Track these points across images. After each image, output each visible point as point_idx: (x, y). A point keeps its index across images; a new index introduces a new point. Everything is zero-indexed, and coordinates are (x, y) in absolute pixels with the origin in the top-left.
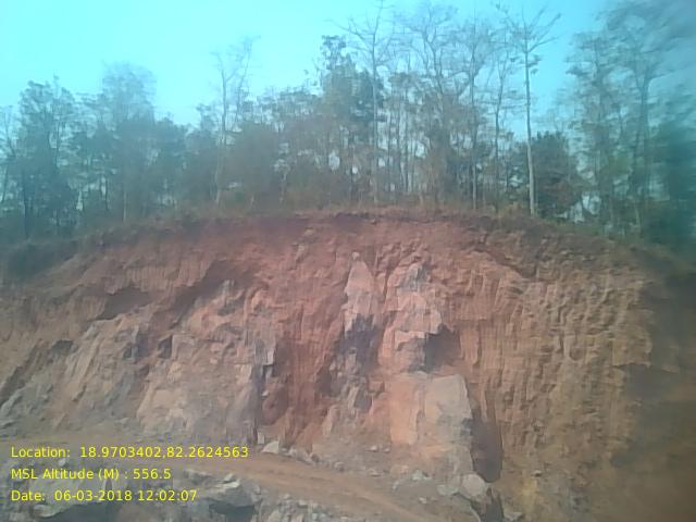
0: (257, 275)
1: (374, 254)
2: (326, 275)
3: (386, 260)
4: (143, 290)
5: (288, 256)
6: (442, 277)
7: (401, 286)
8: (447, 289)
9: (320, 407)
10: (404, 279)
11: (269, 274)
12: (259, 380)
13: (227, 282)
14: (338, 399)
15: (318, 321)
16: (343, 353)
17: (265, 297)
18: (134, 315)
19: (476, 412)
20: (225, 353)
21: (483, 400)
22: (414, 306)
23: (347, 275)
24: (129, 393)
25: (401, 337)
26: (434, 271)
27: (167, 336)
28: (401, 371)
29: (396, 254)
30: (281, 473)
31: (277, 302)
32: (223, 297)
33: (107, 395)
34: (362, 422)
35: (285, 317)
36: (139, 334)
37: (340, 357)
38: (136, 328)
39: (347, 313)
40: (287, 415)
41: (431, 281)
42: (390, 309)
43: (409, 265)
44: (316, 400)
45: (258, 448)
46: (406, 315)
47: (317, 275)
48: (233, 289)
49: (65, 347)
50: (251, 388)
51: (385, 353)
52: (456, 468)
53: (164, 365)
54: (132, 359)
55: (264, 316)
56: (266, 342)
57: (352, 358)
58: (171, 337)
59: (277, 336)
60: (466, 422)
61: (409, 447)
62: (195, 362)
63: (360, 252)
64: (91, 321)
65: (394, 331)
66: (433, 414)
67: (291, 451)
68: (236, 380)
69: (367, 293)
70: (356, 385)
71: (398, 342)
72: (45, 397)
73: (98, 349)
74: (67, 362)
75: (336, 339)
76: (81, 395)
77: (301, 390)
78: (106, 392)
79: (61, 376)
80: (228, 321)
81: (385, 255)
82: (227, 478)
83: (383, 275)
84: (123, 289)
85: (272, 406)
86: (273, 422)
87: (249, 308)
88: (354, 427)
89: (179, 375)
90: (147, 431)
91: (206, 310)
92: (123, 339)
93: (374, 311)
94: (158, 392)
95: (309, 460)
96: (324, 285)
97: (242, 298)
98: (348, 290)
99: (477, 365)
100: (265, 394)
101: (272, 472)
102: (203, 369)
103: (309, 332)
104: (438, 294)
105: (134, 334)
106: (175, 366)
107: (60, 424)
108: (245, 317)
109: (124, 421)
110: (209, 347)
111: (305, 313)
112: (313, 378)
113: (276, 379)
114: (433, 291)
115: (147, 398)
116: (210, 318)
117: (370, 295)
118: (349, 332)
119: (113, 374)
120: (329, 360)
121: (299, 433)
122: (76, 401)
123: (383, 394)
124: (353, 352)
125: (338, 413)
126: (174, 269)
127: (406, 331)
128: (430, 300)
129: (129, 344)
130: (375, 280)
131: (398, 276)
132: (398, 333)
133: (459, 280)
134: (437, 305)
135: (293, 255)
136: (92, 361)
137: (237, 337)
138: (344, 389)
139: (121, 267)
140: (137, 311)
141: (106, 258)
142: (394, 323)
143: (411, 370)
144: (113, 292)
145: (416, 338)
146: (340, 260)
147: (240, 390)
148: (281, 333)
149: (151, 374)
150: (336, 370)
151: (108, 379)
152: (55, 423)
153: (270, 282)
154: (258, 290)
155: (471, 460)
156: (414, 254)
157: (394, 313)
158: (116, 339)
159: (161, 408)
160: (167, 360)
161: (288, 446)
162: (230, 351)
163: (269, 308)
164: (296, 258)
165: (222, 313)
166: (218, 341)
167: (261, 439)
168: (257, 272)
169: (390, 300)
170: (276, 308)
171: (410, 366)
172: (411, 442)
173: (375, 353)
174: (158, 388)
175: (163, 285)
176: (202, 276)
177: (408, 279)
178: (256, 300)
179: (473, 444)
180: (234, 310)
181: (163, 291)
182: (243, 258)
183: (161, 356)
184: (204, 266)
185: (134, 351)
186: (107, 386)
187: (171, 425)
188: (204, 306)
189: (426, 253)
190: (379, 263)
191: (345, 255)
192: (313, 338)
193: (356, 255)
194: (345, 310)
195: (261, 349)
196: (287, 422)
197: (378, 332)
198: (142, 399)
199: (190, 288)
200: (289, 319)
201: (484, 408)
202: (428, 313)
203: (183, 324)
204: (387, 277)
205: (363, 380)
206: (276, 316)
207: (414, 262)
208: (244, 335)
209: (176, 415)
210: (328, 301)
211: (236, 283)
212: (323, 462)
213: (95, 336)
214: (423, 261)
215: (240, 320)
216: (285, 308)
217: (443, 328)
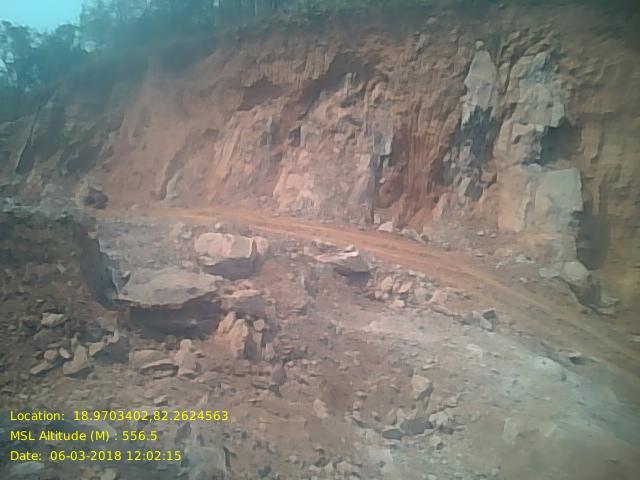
0: (377, 67)
1: (499, 43)
2: (446, 66)
3: (511, 49)
4: (274, 84)
5: (408, 47)
6: (571, 66)
7: (525, 76)
8: (574, 80)
9: (432, 195)
10: (529, 69)
11: (390, 66)
12: (376, 168)
13: (349, 75)
14: (450, 188)
15: (435, 113)
16: (458, 145)
17: (385, 90)
18: (268, 106)
19: (587, 206)
20: (347, 143)
21: (596, 194)
22: (537, 98)
23: (469, 64)
24: (267, 175)
25: (519, 130)
26: (563, 61)
27: (297, 127)
28: (516, 164)
29: (522, 43)
30: (394, 248)
31: (396, 95)
32: (345, 90)
33: (249, 176)
34: (472, 209)
35: (403, 110)
36: (272, 124)
37: (454, 149)
38: (271, 119)
39: (465, 105)
40: (401, 201)
41: (557, 72)
42: (510, 101)
43: (535, 55)
44: (429, 189)
45: (375, 226)
46: (527, 107)
47: (437, 66)
48: (355, 82)
49: (212, 134)
50: (369, 176)
51: (500, 145)
52: (560, 254)
53: (294, 153)
54: (268, 146)
55: (383, 109)
56: (384, 133)
57: (466, 150)
58: (300, 128)
59: (394, 128)
60: (576, 214)
61: (515, 233)
62: (320, 151)
63: (484, 41)
64: (232, 111)
65: (512, 124)
66: (543, 204)
67: (404, 231)
68: (356, 167)
69: (488, 84)
70: (469, 176)
71: (515, 135)
72: (200, 176)
73: (239, 138)
74: (216, 148)
75: (451, 132)
76: (228, 176)
77: (415, 179)
78: (248, 173)
79: (212, 159)
80: (350, 113)
81: (510, 43)
82: (348, 249)
83: (506, 65)
84: (258, 82)
85: (388, 192)
86: (388, 206)
87: (369, 101)
88: (463, 213)
89: (306, 162)
90: (282, 208)
91: (330, 102)
92: (260, 128)
93: (494, 103)
94: (291, 175)
95: (420, 239)
96: (443, 76)
97: (364, 90)
98: (467, 82)
99: (595, 160)
100: (382, 181)
101: (385, 246)
102: (327, 158)
103: (426, 124)
104: (564, 85)
105: (269, 124)
106: (304, 154)
107: (213, 200)
108: (365, 109)
109: (263, 198)
110: (332, 137)
111: (423, 106)
112: (427, 168)
113: (392, 168)
114: (559, 82)
115: (282, 180)
116: (334, 110)
117: (490, 87)
118: (466, 125)
119: (252, 159)
120: (444, 151)
121: (411, 216)
122: (224, 180)
123: (495, 185)
124: (468, 144)
125: (449, 201)
126: (301, 63)
127: (525, 124)
128: (555, 92)
129: (265, 133)
130: (498, 71)
131: (523, 66)
132: (516, 126)
133: (589, 70)
134: (562, 97)
135: (414, 45)
136: (235, 148)
137: (357, 128)
138: (456, 180)
139: (255, 62)
140: (270, 103)
141: (242, 53)
142: (514, 115)
143: (525, 163)
144: (249, 85)
145: (535, 132)
146: (462, 50)
147: (360, 176)
148: (399, 125)
149: (283, 160)
150: (450, 162)
151: (249, 163)
152: (210, 198)
153: (390, 74)
154: (379, 81)
155: (575, 248)
156: (542, 42)
157: (514, 106)
158: (254, 128)
159: (293, 189)
160: (297, 149)
161: (401, 227)
162: (352, 141)
163: (389, 100)
164: (417, 48)
165: (344, 105)
166: (341, 132)
167: (377, 220)
168: (378, 63)
169: (511, 92)
170: (394, 101)
171: (526, 158)
172: (517, 230)
173: (490, 146)
174: (290, 172)
175: (292, 79)
176: (326, 69)
177: (533, 69)
178: (376, 92)
179: (579, 234)
180: (355, 103)
181: (292, 84)
182: (364, 50)
183: (292, 144)
184: (328, 59)
185: (269, 139)
186: (249, 169)
187: (301, 203)
188: (328, 98)
189: (556, 41)
190: (503, 53)
191: (468, 44)
192: (430, 131)
193: (479, 44)
194: (463, 102)
195: (379, 140)
196: (401, 207)
197: (497, 125)
198: (277, 181)
199: (316, 80)
200: (406, 112)
201: (596, 201)
202: (550, 105)
203: (310, 115)
204: (511, 67)
205: (476, 171)
206: (395, 108)
207: (541, 51)
208: (364, 126)
209: (305, 196)
210: (446, 93)
211: (357, 76)
212: (432, 241)
213: (237, 125)
214: (552, 49)
215: (361, 111)
216: (404, 100)
217: (564, 122)
